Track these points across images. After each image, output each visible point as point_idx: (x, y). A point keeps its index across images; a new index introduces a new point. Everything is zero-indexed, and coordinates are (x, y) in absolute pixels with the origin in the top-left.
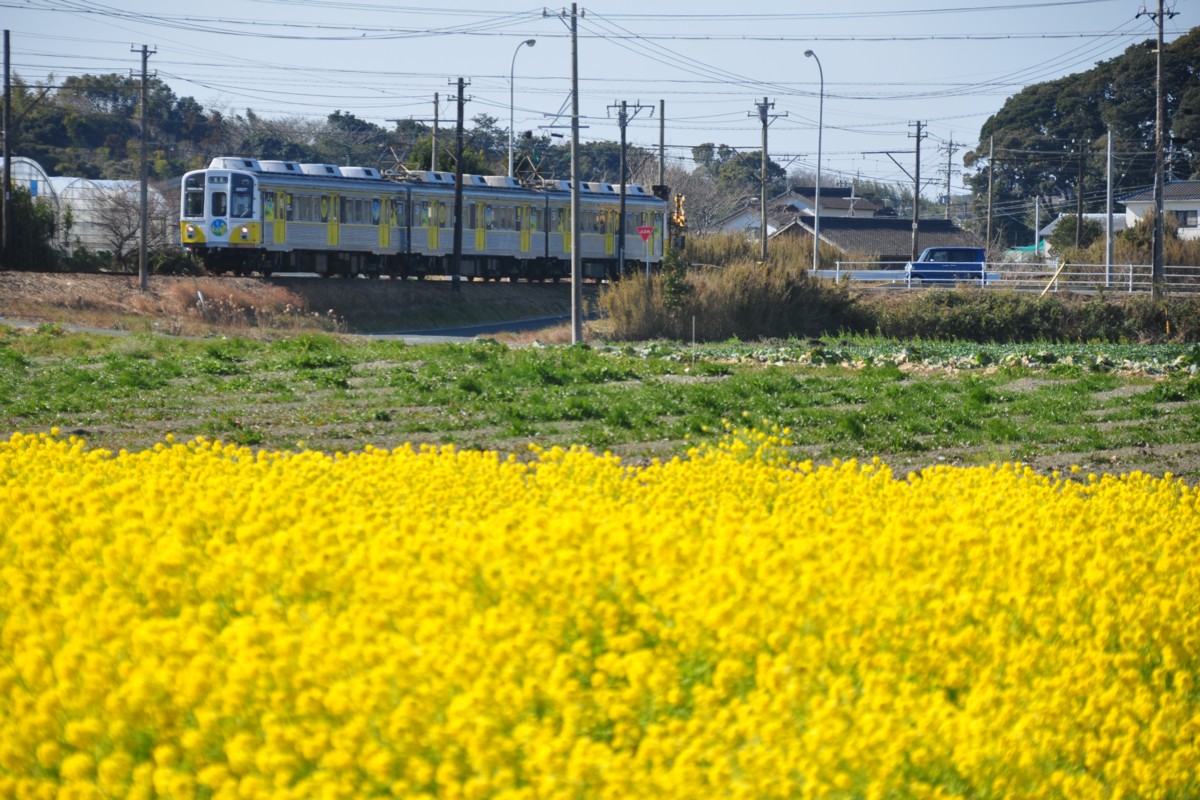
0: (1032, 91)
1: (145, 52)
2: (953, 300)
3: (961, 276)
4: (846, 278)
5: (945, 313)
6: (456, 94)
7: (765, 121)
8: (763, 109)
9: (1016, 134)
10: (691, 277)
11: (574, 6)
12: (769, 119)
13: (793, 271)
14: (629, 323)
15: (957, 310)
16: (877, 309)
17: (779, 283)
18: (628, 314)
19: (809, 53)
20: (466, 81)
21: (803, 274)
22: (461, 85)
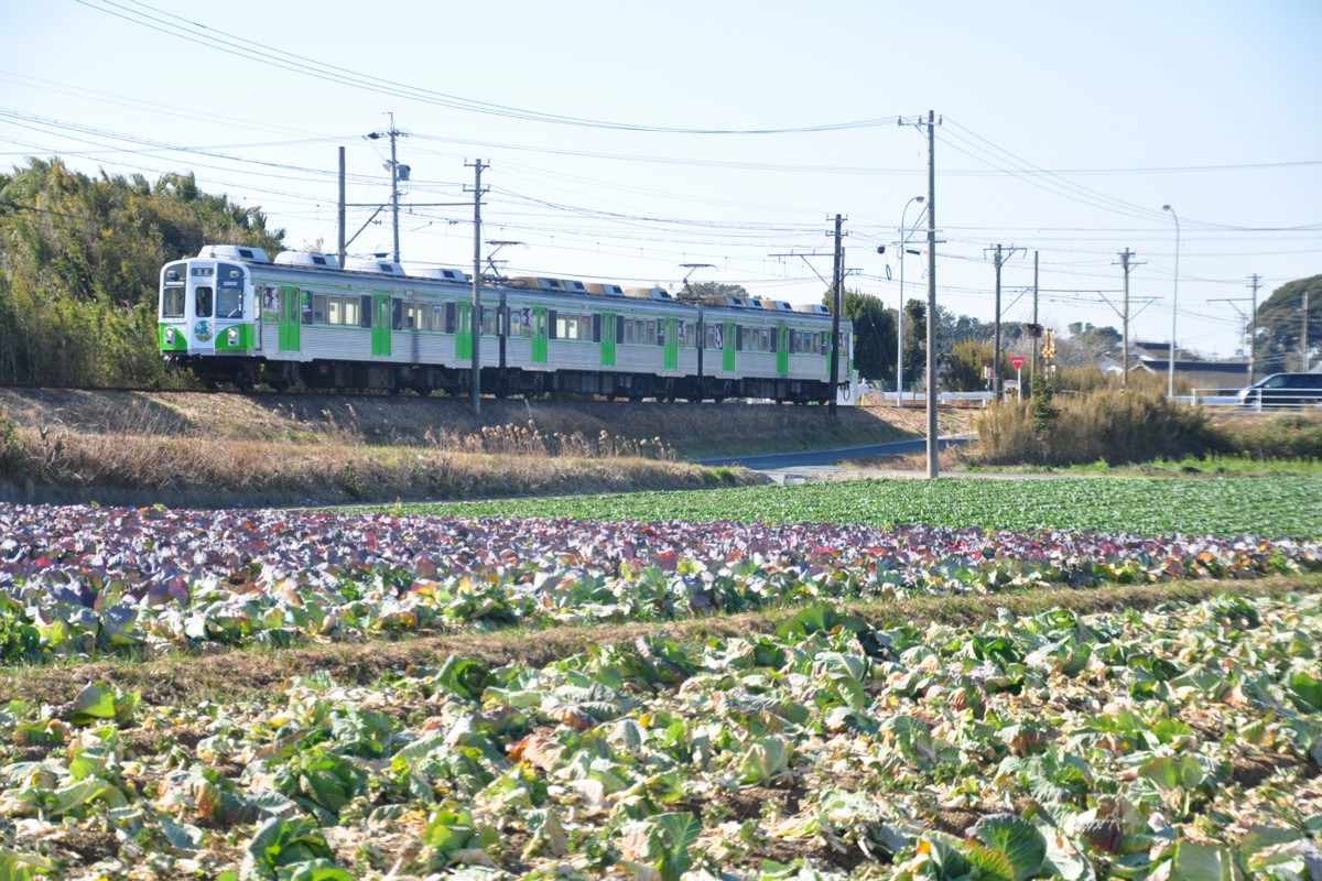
0: (1290, 285)
1: (479, 167)
2: (1300, 424)
3: (1309, 401)
4: (1200, 401)
5: (1294, 435)
6: (834, 229)
7: (1126, 268)
8: (1126, 257)
9: (1281, 312)
10: (1057, 402)
11: (932, 113)
12: (1130, 267)
13: (1152, 397)
14: (997, 446)
15: (1305, 432)
16: (1231, 432)
17: (1138, 408)
18: (996, 438)
19: (1167, 207)
20: (843, 217)
21: (1162, 399)
22: (839, 221)
